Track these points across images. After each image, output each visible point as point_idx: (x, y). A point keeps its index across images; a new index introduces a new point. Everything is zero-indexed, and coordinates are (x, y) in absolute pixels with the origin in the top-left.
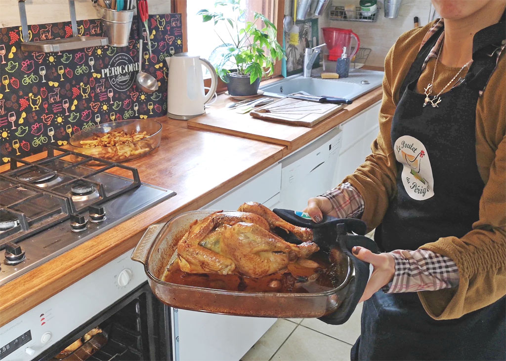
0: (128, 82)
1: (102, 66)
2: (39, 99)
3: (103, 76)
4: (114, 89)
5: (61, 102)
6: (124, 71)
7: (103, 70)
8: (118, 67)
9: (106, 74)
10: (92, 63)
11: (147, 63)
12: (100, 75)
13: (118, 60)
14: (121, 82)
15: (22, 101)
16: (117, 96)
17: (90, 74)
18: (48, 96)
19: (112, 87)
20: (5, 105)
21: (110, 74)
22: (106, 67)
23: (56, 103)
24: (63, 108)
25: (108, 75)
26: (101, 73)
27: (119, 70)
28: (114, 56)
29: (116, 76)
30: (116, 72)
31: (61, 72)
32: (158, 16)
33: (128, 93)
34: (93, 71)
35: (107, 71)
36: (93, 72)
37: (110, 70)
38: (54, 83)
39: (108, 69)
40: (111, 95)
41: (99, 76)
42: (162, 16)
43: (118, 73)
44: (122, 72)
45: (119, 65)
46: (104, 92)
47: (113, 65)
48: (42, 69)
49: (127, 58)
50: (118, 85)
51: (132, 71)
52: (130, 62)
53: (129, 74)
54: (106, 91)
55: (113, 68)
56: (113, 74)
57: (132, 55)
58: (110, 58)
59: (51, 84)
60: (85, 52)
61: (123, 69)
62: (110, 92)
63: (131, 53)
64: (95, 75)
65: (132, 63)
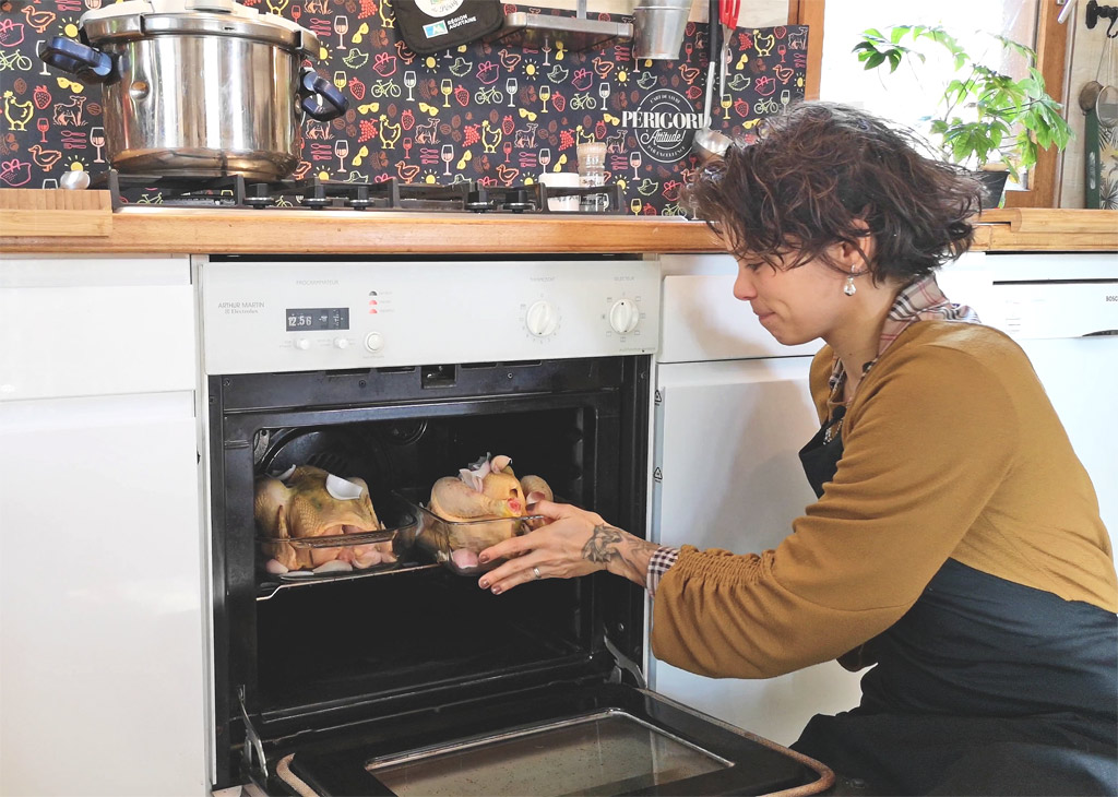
0: (678, 148)
1: (625, 104)
2: (498, 134)
3: (625, 125)
4: (642, 153)
5: (536, 151)
6: (670, 125)
7: (625, 113)
8: (657, 114)
9: (630, 122)
10: (605, 94)
11: (727, 117)
12: (618, 121)
13: (659, 101)
14: (661, 144)
15: (468, 130)
16: (649, 168)
17: (598, 115)
18: (514, 133)
19: (638, 149)
20: (438, 128)
21: (639, 124)
22: (632, 108)
23: (527, 149)
24: (538, 163)
25: (635, 125)
26: (621, 118)
27: (658, 120)
28: (651, 90)
29: (651, 131)
30: (652, 122)
31: (545, 97)
32: (756, 32)
33: (676, 169)
34: (604, 108)
35: (634, 116)
36: (606, 112)
37: (639, 115)
38: (529, 114)
39: (635, 113)
40: (637, 164)
41: (616, 122)
42: (766, 31)
43: (657, 126)
44: (667, 125)
45: (661, 110)
46: (623, 155)
47: (646, 108)
48: (512, 84)
49: (678, 101)
50: (654, 147)
51: (689, 127)
52: (685, 110)
53: (681, 132)
54: (628, 155)
55: (646, 114)
56: (646, 126)
57: (690, 97)
58: (643, 93)
59: (523, 113)
60: (594, 71)
61: (668, 120)
62: (635, 157)
63: (688, 92)
64: (607, 118)
65: (690, 112)
